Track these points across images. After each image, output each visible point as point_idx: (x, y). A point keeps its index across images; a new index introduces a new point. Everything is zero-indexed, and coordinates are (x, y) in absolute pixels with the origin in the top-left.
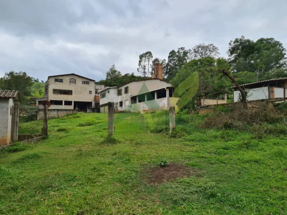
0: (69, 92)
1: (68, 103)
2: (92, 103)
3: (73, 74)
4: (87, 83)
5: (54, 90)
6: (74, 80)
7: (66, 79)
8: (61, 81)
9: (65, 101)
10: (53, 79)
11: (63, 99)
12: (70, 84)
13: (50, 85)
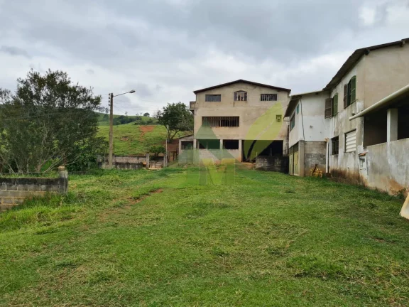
0: (232, 122)
1: (231, 144)
2: (282, 142)
3: (241, 82)
4: (274, 97)
5: (203, 118)
6: (242, 95)
7: (228, 94)
8: (217, 98)
9: (224, 141)
10: (203, 96)
11: (221, 136)
12: (234, 103)
13: (197, 109)
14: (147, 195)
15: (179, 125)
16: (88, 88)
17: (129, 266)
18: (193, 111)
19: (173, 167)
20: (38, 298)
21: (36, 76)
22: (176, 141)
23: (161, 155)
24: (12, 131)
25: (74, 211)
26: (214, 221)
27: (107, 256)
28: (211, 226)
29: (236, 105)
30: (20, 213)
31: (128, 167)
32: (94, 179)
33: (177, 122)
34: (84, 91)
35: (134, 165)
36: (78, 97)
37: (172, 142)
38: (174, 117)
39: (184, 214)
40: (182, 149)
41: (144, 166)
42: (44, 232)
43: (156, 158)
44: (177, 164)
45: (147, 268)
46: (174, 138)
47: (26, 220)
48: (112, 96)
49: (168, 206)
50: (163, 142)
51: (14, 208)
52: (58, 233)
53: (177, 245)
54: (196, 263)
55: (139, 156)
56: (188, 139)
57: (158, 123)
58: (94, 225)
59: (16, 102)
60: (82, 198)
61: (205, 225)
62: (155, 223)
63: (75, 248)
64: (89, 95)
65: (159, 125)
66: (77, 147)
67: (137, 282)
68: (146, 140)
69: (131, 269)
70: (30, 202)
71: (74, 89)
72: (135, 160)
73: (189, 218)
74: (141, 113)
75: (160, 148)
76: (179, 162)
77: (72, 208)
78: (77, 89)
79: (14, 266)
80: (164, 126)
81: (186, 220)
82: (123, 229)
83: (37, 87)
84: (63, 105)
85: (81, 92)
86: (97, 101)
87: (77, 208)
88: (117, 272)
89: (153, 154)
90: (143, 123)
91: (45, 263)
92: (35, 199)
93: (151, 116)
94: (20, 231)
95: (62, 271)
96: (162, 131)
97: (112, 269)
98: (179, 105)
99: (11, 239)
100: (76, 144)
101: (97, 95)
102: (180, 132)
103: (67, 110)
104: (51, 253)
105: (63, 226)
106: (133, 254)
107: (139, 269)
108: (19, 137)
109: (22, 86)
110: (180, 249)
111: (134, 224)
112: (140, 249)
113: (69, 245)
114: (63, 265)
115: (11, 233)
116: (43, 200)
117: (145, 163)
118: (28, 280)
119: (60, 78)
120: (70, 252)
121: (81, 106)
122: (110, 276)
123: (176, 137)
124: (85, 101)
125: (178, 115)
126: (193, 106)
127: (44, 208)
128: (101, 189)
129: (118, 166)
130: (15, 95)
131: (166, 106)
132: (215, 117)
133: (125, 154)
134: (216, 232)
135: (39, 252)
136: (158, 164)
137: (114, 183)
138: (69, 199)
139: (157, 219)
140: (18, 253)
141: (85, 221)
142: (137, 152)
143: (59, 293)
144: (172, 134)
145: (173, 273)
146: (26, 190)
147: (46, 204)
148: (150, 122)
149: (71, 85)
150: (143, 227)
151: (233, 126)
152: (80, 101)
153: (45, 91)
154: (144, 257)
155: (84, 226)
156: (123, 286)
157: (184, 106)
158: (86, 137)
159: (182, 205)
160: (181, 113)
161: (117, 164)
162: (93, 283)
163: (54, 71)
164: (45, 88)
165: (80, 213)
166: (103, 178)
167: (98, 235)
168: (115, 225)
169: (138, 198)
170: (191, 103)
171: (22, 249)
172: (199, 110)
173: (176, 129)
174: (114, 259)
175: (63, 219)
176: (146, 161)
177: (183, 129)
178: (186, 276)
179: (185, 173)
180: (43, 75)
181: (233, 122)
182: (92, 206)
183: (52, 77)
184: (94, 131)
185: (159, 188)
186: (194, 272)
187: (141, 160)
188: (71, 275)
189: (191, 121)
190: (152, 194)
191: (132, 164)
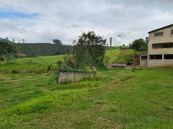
5: (153, 44)
7: (167, 31)
8: (161, 34)
9: (165, 55)
10: (153, 34)
11: (163, 53)
12: (171, 36)
13: (150, 40)
14: (127, 79)
15: (140, 49)
16: (102, 36)
17: (123, 108)
18: (147, 42)
19: (137, 67)
20: (91, 113)
21: (84, 34)
22: (139, 56)
23: (131, 62)
24: (77, 55)
25: (99, 84)
26: (163, 93)
27: (114, 102)
28: (161, 96)
29: (172, 37)
30: (81, 83)
31: (117, 67)
32: (105, 72)
33: (139, 47)
34: (100, 38)
35: (120, 67)
36: (98, 40)
37: (136, 56)
38: (138, 45)
39: (146, 89)
40: (141, 59)
41: (124, 67)
42: (90, 90)
43: (129, 64)
44: (139, 66)
45: (131, 110)
46: (137, 55)
47: (84, 86)
48: (111, 38)
49: (138, 85)
50: (132, 57)
51: (79, 81)
52: (95, 91)
53: (144, 102)
54: (155, 111)
55: (121, 63)
56: (145, 55)
57: (130, 48)
58: (107, 90)
59: (78, 44)
60: (101, 79)
61: (158, 95)
62: (132, 91)
63: (101, 97)
64: (102, 39)
65: (130, 49)
66: (98, 60)
67: (128, 115)
68: (124, 56)
69: (124, 109)
70: (84, 79)
71: (97, 37)
72: (119, 65)
73: (149, 91)
74: (121, 45)
75: (131, 59)
76: (140, 66)
77: (98, 83)
78: (98, 37)
79: (82, 101)
80: (132, 50)
81: (147, 91)
82: (119, 92)
83: (85, 38)
84: (93, 44)
85: (99, 38)
86: (105, 41)
87: (100, 83)
88: (119, 109)
89: (128, 62)
90: (123, 49)
91: (92, 101)
92: (86, 78)
93: (126, 46)
94: (82, 89)
95: (98, 105)
96: (132, 52)
97: (116, 108)
98: (140, 40)
99: (80, 92)
100: (97, 58)
101: (105, 39)
102: (140, 52)
103: (94, 46)
104: (93, 98)
105: (96, 89)
106: (124, 103)
107: (128, 110)
108: (79, 56)
109: (80, 38)
110: (146, 104)
111: (123, 91)
112: (127, 101)
113: (99, 96)
114: (98, 103)
115: (80, 90)
116: (88, 79)
117: (124, 66)
118: (87, 107)
119: (92, 34)
120: (100, 99)
121: (99, 44)
122: (117, 110)
123: (139, 54)
124: (100, 41)
125: (139, 44)
126: (147, 39)
127: (89, 82)
128: (108, 76)
129: (113, 67)
130: (78, 42)
131: (134, 40)
132: (159, 44)
133: (115, 62)
134: (165, 99)
135: (89, 97)
136: (130, 66)
137: (113, 74)
138: (97, 79)
139: (133, 90)
140: (83, 97)
141: (104, 88)
142: (120, 61)
143: (98, 113)
144: (136, 53)
145: (144, 114)
146: (83, 75)
147: (89, 80)
148: (126, 48)
149: (96, 36)
150: (127, 92)
151: (170, 47)
152: (99, 42)
153: (87, 39)
154: (130, 105)
155: (103, 90)
156: (122, 115)
157: (142, 40)
158: (101, 56)
159: (144, 84)
160: (141, 43)
161: (113, 66)
162: (110, 112)
163: (90, 31)
164: (87, 38)
165: (102, 85)
166: (108, 72)
167: (109, 94)
168: (115, 90)
169: (123, 80)
170: (147, 38)
171: (84, 95)
172: (151, 41)
173: (138, 50)
174: (117, 104)
175: (95, 87)
176: (125, 65)
177: (142, 51)
178: (151, 116)
179: (143, 70)
180: (86, 33)
181: (170, 45)
182: (105, 82)
183: (89, 34)
184: (104, 53)
185: (132, 77)
186: (155, 115)
187: (122, 65)
188: (101, 107)
189: (146, 46)
190: (129, 79)
191: (119, 66)
